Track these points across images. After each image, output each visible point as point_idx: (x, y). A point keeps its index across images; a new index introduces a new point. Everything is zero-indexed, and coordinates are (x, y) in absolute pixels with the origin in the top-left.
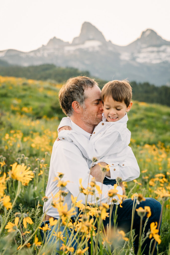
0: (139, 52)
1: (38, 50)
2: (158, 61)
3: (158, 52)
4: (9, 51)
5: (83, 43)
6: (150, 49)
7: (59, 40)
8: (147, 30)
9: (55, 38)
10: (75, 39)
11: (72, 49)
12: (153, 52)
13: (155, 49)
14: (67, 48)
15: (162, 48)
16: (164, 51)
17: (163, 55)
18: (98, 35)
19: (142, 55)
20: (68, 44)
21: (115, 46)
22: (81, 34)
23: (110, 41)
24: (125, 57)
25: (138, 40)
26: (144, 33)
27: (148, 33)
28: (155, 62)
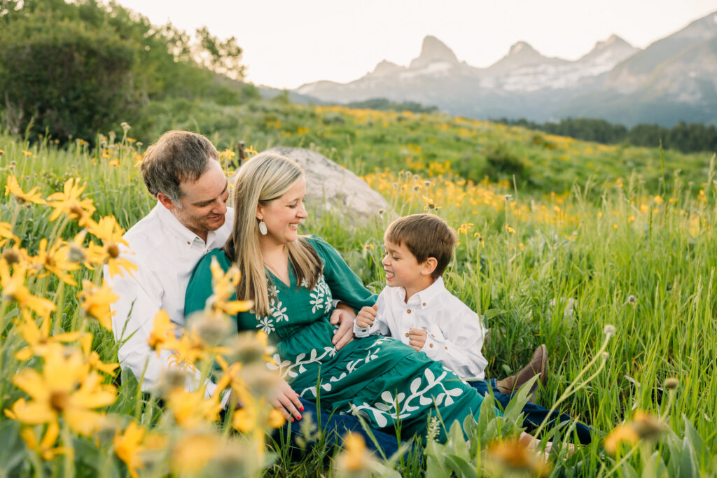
0: (508, 76)
1: (362, 80)
2: (535, 88)
3: (535, 74)
4: (321, 82)
5: (426, 66)
6: (523, 71)
7: (391, 64)
8: (518, 43)
9: (384, 61)
10: (414, 61)
11: (410, 75)
12: (527, 74)
13: (530, 70)
14: (403, 75)
15: (541, 68)
16: (544, 73)
17: (543, 79)
18: (447, 53)
19: (512, 80)
20: (403, 69)
21: (472, 69)
22: (423, 54)
23: (464, 62)
24: (487, 83)
25: (505, 58)
26: (513, 47)
27: (519, 47)
28: (531, 89)
